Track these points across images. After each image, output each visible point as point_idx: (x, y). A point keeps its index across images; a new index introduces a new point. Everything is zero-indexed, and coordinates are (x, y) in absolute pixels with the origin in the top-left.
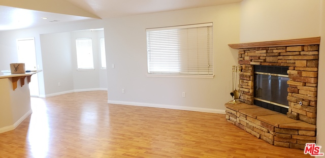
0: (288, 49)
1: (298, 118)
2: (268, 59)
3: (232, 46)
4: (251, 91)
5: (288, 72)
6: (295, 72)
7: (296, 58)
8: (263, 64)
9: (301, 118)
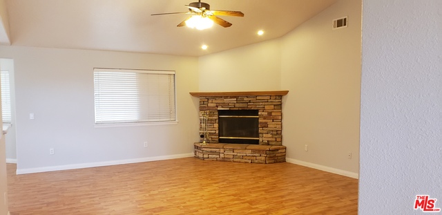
0: (258, 98)
1: (268, 144)
2: (237, 105)
3: (193, 94)
4: (217, 132)
5: (259, 113)
6: (265, 114)
7: (266, 103)
8: (231, 109)
9: (271, 143)
